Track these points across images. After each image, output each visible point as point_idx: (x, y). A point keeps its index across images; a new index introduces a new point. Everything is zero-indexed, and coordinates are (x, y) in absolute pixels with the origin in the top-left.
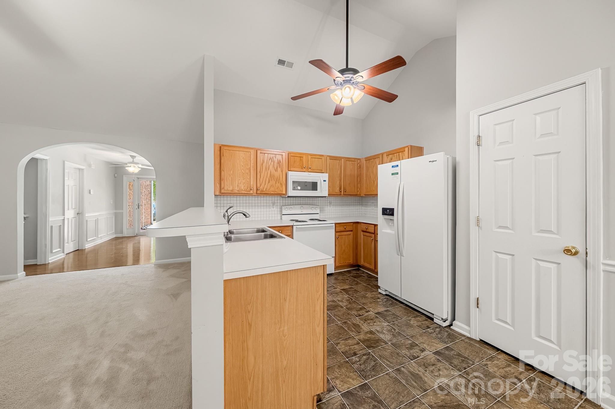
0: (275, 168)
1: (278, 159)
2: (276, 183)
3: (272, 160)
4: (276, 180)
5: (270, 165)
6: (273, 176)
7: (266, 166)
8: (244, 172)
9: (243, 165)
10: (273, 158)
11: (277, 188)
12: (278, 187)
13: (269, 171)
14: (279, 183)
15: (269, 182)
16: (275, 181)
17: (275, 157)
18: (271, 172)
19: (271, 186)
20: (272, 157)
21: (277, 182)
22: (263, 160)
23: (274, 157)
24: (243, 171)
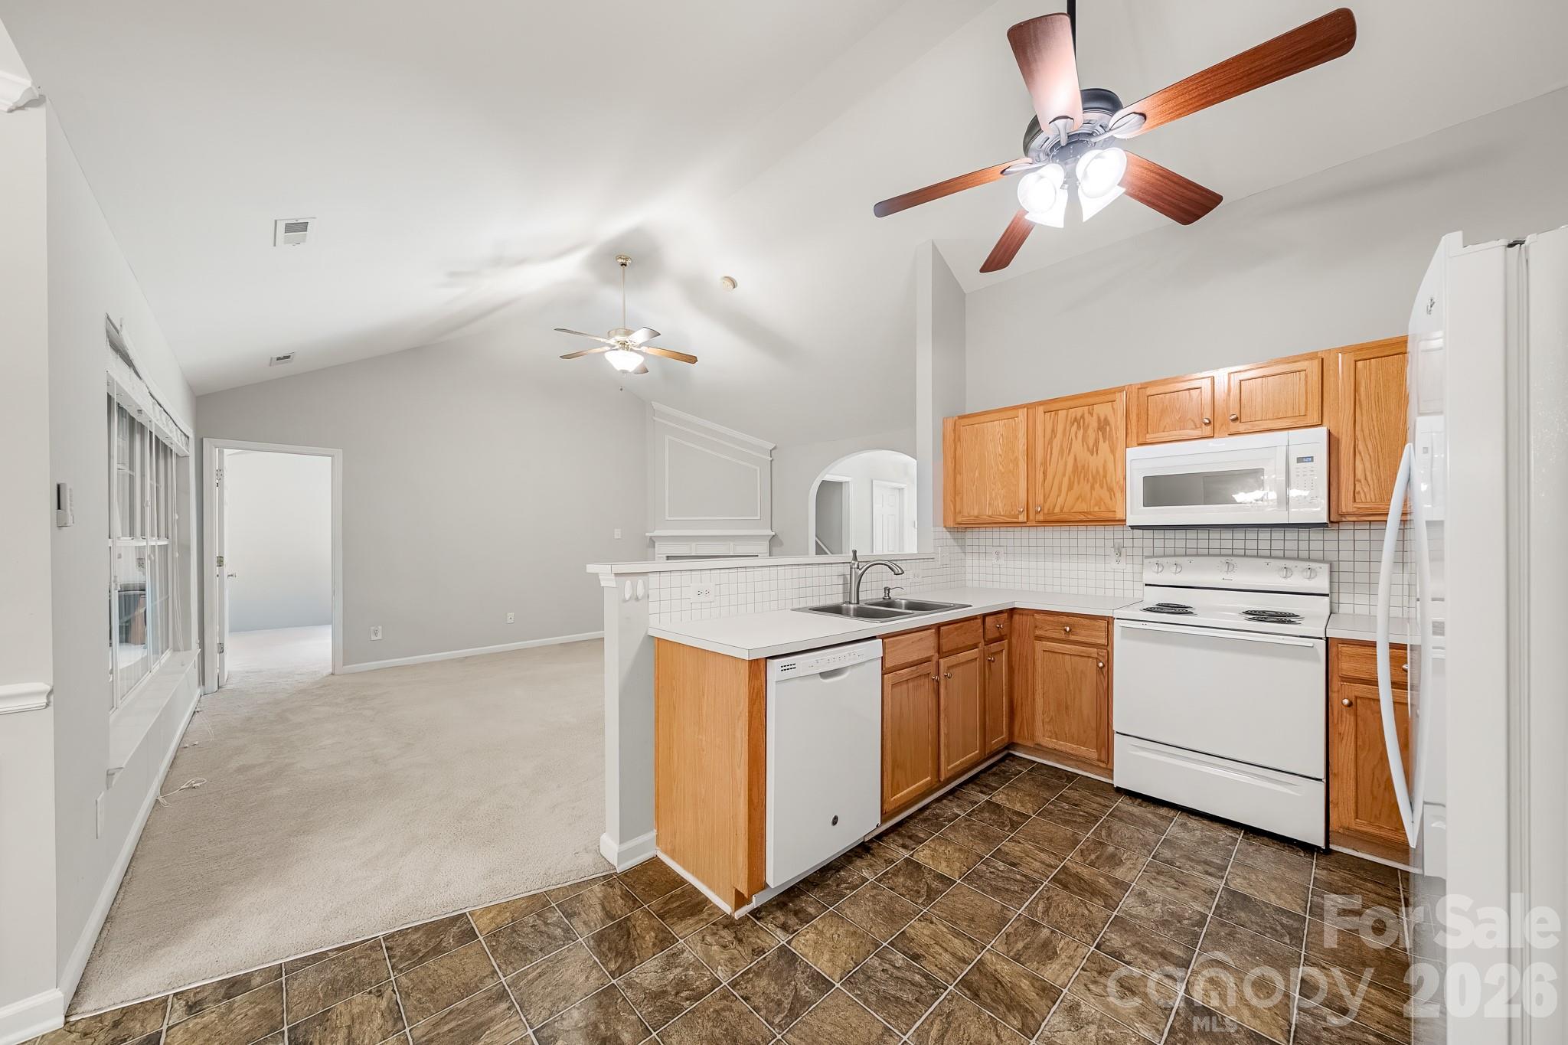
0: (1091, 445)
1: (1099, 417)
2: (1092, 488)
3: (1079, 424)
4: (1093, 478)
5: (1074, 438)
6: (1083, 467)
7: (1061, 446)
8: (1003, 470)
9: (1000, 453)
10: (1082, 417)
11: (1097, 504)
12: (1101, 499)
13: (1072, 455)
14: (1102, 487)
15: (1070, 487)
16: (1088, 482)
17: (1089, 412)
18: (1075, 460)
19: (1078, 499)
20: (1079, 417)
21: (1097, 486)
22: (1053, 431)
23: (1087, 415)
24: (1001, 467)
